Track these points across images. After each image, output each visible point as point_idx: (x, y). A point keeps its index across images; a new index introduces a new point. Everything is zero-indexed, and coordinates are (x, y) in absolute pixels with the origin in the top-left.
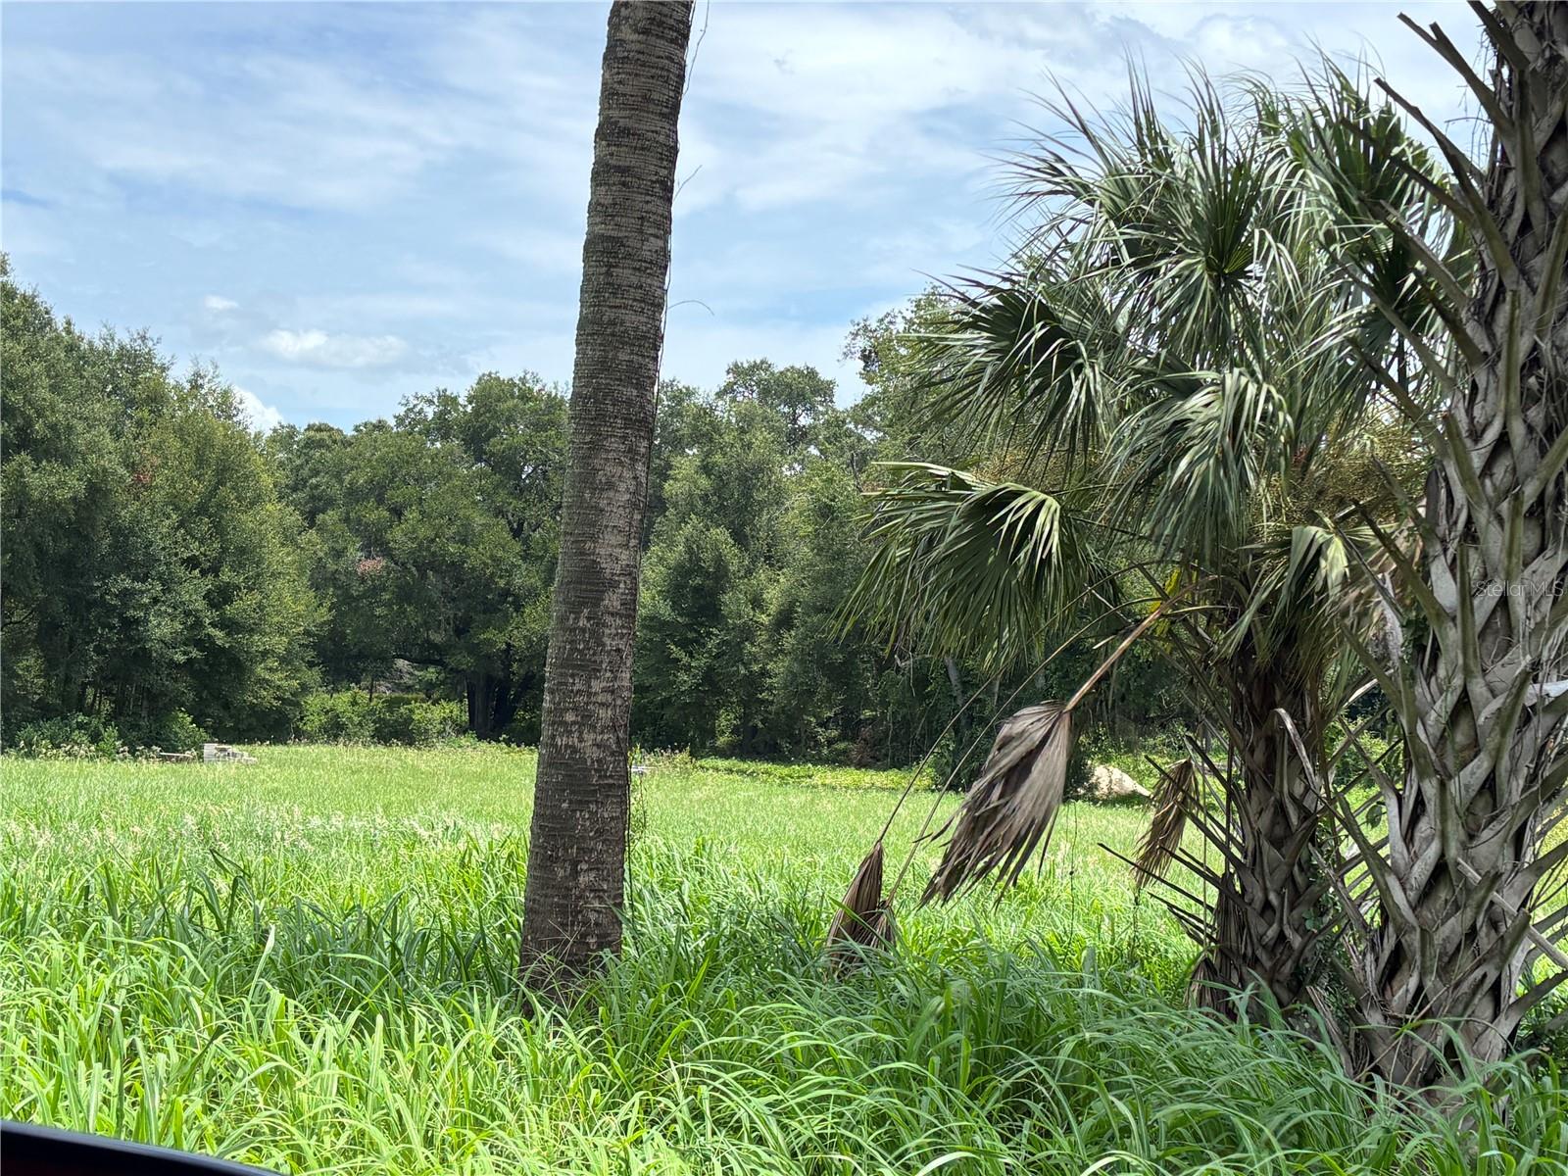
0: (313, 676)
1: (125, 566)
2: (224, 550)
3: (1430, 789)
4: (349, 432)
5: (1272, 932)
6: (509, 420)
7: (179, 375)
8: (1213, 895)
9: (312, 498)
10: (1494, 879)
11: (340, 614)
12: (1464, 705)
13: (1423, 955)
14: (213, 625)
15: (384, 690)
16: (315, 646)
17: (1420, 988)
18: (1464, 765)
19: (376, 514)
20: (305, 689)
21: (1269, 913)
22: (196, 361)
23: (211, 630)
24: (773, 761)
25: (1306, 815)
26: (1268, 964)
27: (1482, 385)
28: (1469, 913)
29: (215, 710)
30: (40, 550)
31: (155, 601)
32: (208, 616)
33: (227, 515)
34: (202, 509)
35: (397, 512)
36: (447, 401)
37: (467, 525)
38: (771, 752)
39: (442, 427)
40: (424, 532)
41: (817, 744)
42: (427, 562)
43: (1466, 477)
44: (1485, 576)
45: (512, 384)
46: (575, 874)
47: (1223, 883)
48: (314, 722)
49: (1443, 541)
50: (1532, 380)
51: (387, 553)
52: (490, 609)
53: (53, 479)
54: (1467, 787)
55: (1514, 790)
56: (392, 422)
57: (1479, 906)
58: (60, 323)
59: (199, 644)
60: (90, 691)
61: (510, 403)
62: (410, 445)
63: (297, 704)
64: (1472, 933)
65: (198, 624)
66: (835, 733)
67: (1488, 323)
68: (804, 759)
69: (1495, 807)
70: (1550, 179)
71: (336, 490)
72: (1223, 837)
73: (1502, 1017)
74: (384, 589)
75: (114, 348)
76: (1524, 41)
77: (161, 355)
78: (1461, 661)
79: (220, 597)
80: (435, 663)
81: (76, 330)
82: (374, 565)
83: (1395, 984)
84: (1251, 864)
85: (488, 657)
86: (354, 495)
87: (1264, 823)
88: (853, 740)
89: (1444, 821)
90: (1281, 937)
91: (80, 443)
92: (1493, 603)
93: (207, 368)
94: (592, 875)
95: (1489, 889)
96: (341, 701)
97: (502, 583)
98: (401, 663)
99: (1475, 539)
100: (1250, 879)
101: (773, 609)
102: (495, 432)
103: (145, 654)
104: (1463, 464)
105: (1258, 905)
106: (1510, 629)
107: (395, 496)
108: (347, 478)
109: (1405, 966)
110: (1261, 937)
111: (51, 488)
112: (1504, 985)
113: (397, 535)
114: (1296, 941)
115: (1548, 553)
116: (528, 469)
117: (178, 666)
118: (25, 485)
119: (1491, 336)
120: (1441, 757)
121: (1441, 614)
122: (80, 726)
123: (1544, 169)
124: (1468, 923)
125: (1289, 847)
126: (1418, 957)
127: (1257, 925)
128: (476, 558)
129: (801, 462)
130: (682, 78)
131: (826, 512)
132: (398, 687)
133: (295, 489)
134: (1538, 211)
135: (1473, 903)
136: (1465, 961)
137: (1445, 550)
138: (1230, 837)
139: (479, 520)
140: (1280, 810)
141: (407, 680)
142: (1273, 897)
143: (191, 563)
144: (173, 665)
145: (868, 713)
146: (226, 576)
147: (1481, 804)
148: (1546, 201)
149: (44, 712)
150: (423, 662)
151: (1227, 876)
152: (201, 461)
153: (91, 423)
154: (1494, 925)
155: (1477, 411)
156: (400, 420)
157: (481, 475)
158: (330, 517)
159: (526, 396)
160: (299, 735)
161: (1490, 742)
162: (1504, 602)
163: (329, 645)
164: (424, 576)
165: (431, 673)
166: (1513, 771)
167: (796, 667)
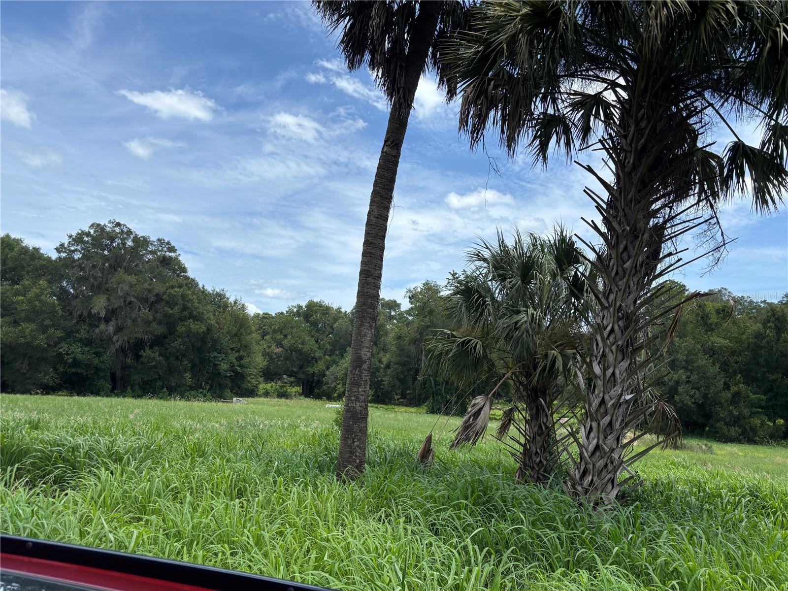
0: (261, 379)
1: (215, 350)
2: (241, 346)
3: (594, 424)
4: (274, 315)
5: (538, 460)
6: (316, 312)
7: (232, 300)
8: (521, 449)
9: (264, 332)
10: (613, 450)
11: (269, 363)
12: (603, 402)
13: (593, 471)
14: (237, 366)
15: (279, 383)
16: (262, 371)
17: (592, 480)
18: (603, 418)
19: (279, 337)
20: (259, 383)
21: (537, 455)
22: (236, 297)
23: (237, 368)
24: (383, 404)
25: (547, 427)
26: (537, 469)
27: (606, 315)
28: (605, 459)
29: (236, 388)
30: (193, 345)
31: (223, 359)
32: (236, 363)
33: (242, 337)
34: (236, 335)
35: (286, 336)
36: (300, 307)
37: (304, 340)
38: (383, 402)
39: (298, 314)
40: (293, 341)
41: (395, 400)
42: (293, 349)
43: (603, 340)
44: (608, 366)
45: (317, 303)
46: (353, 442)
47: (524, 446)
48: (261, 392)
49: (596, 357)
50: (620, 314)
51: (283, 347)
52: (309, 362)
53: (198, 327)
54: (604, 424)
55: (617, 425)
56: (285, 312)
57: (608, 457)
58: (201, 286)
59: (233, 371)
60: (204, 383)
61: (316, 308)
62: (290, 319)
63: (257, 387)
64: (606, 465)
65: (234, 366)
66: (399, 397)
67: (607, 298)
68: (391, 404)
69: (611, 430)
70: (623, 261)
71: (270, 330)
72: (524, 434)
73: (615, 488)
74: (281, 357)
75: (215, 293)
76: (615, 224)
77: (228, 295)
78: (602, 390)
79: (240, 358)
80: (293, 376)
81: (205, 288)
82: (279, 350)
83: (585, 478)
84: (532, 440)
85: (308, 375)
86: (274, 331)
87: (536, 429)
88: (404, 399)
89: (598, 434)
90: (541, 461)
91: (205, 317)
92: (610, 374)
93: (238, 298)
94: (358, 443)
95: (611, 453)
96: (269, 386)
97: (313, 355)
98: (285, 376)
99: (605, 356)
100: (532, 445)
101: (385, 363)
102: (312, 315)
103: (219, 373)
104: (602, 336)
105: (534, 452)
106: (615, 381)
107: (285, 332)
108: (273, 327)
109: (588, 474)
110: (535, 461)
111: (197, 329)
112: (615, 479)
113: (285, 342)
114: (545, 463)
115: (625, 360)
116: (320, 325)
117: (228, 377)
118: (191, 328)
119: (608, 302)
120: (597, 416)
121: (596, 376)
122: (201, 393)
123: (621, 259)
124: (605, 462)
125: (543, 436)
126: (592, 471)
127: (534, 458)
128: (306, 348)
129: (392, 324)
130: (386, 230)
131: (399, 338)
132: (283, 382)
133: (259, 330)
134: (620, 269)
135: (607, 456)
136: (604, 472)
137: (597, 359)
138: (526, 433)
139: (307, 338)
140: (540, 427)
141: (286, 381)
142: (538, 450)
143: (232, 349)
144: (226, 376)
145: (408, 392)
146: (242, 353)
147: (608, 429)
148: (622, 267)
149: (191, 388)
150: (290, 376)
151: (525, 444)
152: (235, 322)
153: (208, 312)
154: (612, 463)
155: (604, 322)
156: (287, 312)
157: (308, 326)
158: (268, 337)
159: (321, 306)
160: (257, 395)
161: (611, 412)
162: (613, 374)
163: (266, 371)
164: (292, 353)
165: (292, 379)
166: (616, 420)
167: (391, 379)
